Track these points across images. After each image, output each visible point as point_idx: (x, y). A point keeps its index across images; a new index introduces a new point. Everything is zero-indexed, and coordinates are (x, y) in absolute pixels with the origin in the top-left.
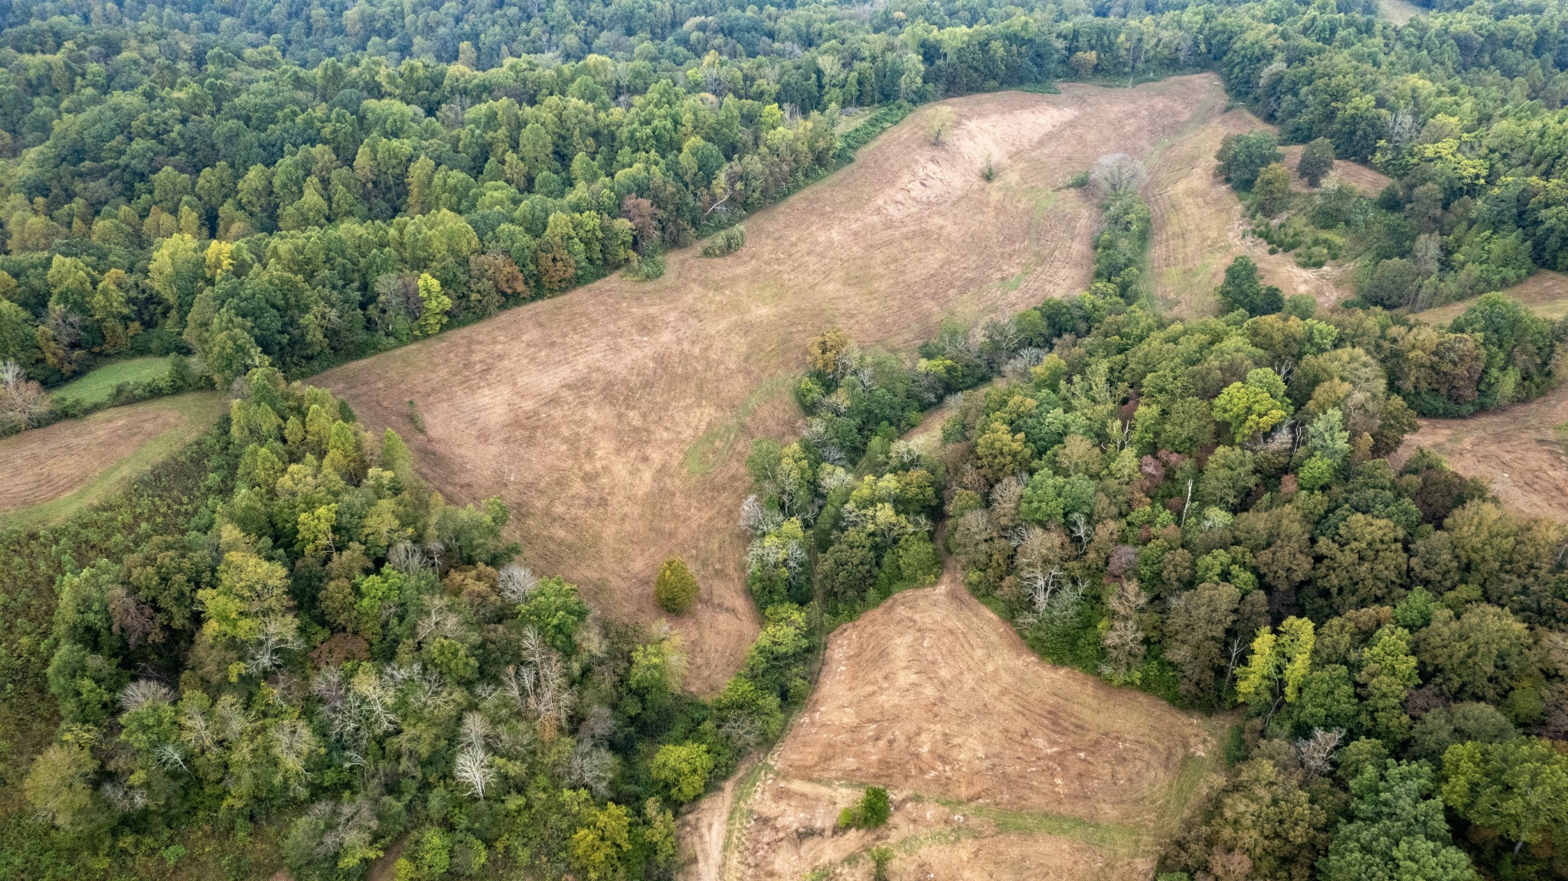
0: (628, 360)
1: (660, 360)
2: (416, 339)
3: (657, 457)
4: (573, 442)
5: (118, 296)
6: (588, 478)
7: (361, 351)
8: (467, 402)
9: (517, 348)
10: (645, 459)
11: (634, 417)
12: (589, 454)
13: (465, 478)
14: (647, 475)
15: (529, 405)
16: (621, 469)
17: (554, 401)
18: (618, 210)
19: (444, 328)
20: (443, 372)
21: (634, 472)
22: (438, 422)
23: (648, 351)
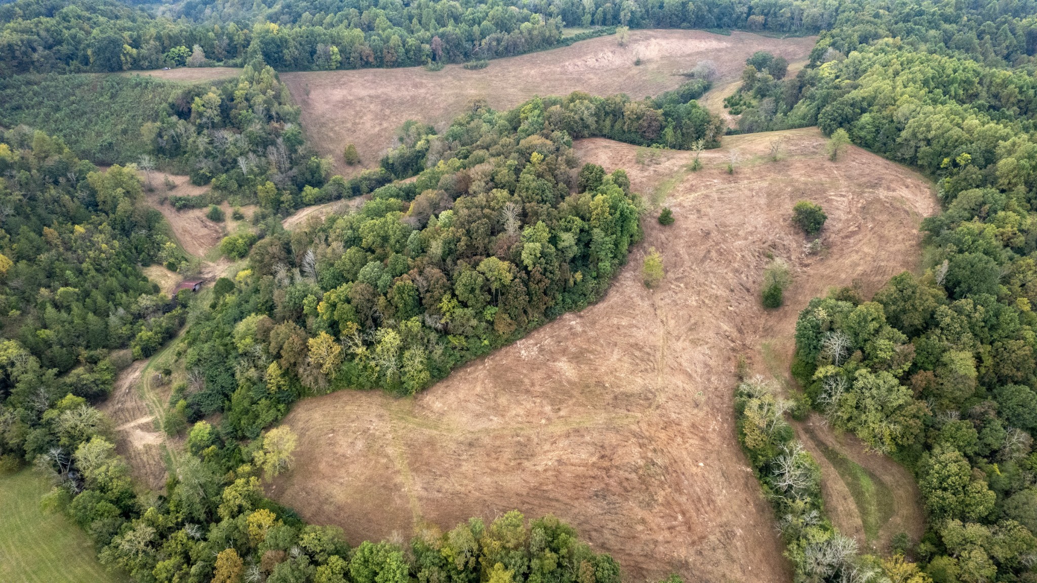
0: (400, 95)
1: (413, 98)
2: (326, 69)
3: (385, 125)
4: (357, 113)
5: (243, 37)
6: (355, 124)
7: (305, 69)
8: (329, 91)
9: (360, 80)
10: (381, 124)
11: (387, 112)
12: (361, 118)
13: (312, 111)
14: (377, 129)
15: (350, 98)
16: (368, 125)
17: (361, 99)
18: (429, 41)
19: (337, 68)
20: (327, 81)
21: (373, 127)
22: (313, 95)
23: (411, 94)
